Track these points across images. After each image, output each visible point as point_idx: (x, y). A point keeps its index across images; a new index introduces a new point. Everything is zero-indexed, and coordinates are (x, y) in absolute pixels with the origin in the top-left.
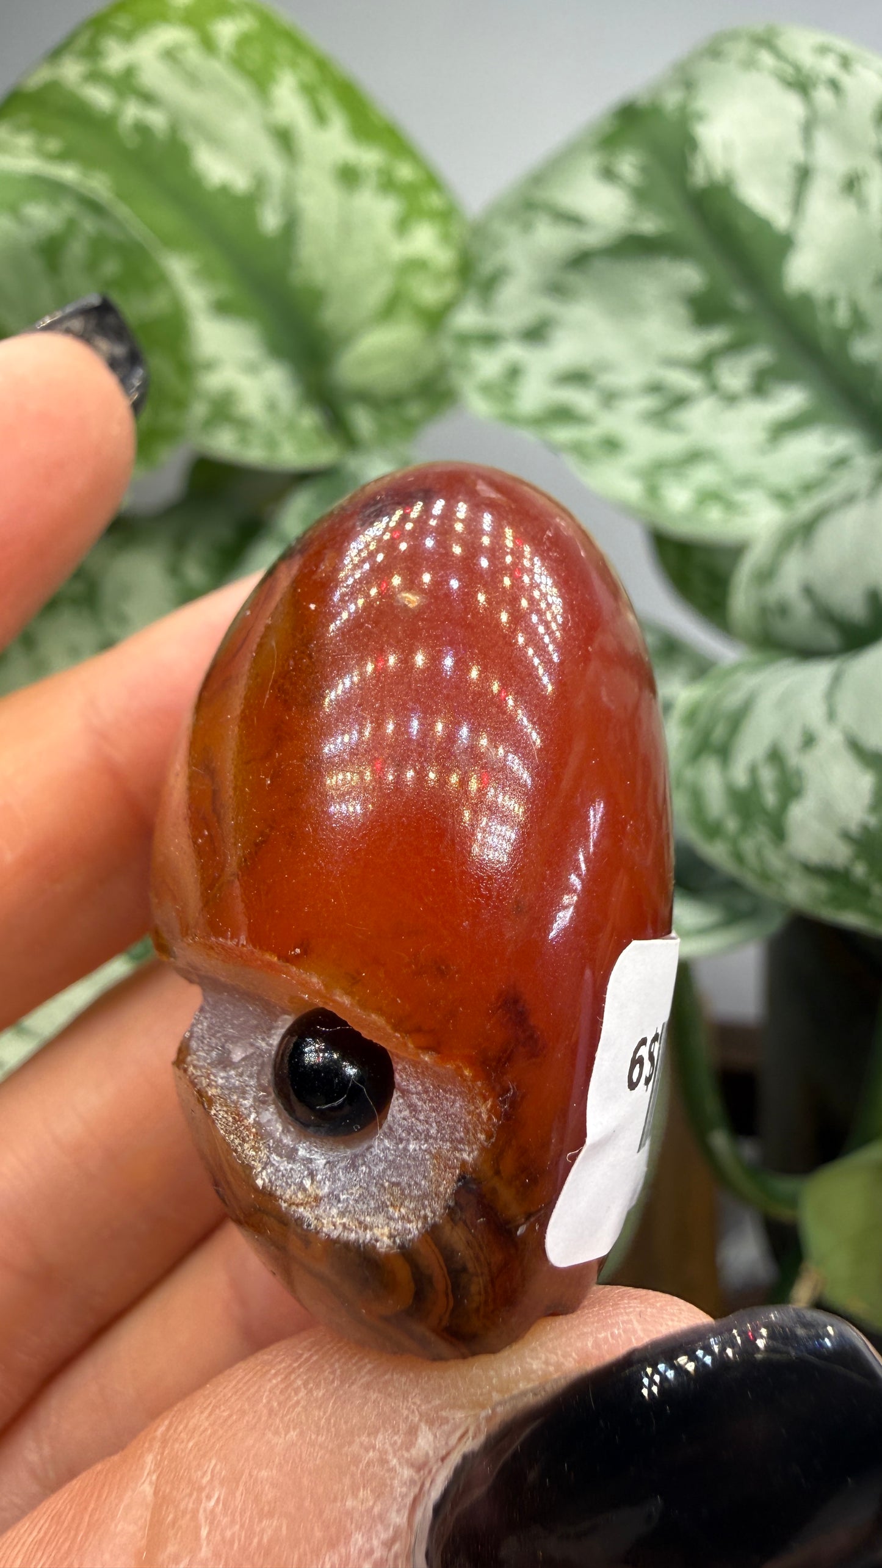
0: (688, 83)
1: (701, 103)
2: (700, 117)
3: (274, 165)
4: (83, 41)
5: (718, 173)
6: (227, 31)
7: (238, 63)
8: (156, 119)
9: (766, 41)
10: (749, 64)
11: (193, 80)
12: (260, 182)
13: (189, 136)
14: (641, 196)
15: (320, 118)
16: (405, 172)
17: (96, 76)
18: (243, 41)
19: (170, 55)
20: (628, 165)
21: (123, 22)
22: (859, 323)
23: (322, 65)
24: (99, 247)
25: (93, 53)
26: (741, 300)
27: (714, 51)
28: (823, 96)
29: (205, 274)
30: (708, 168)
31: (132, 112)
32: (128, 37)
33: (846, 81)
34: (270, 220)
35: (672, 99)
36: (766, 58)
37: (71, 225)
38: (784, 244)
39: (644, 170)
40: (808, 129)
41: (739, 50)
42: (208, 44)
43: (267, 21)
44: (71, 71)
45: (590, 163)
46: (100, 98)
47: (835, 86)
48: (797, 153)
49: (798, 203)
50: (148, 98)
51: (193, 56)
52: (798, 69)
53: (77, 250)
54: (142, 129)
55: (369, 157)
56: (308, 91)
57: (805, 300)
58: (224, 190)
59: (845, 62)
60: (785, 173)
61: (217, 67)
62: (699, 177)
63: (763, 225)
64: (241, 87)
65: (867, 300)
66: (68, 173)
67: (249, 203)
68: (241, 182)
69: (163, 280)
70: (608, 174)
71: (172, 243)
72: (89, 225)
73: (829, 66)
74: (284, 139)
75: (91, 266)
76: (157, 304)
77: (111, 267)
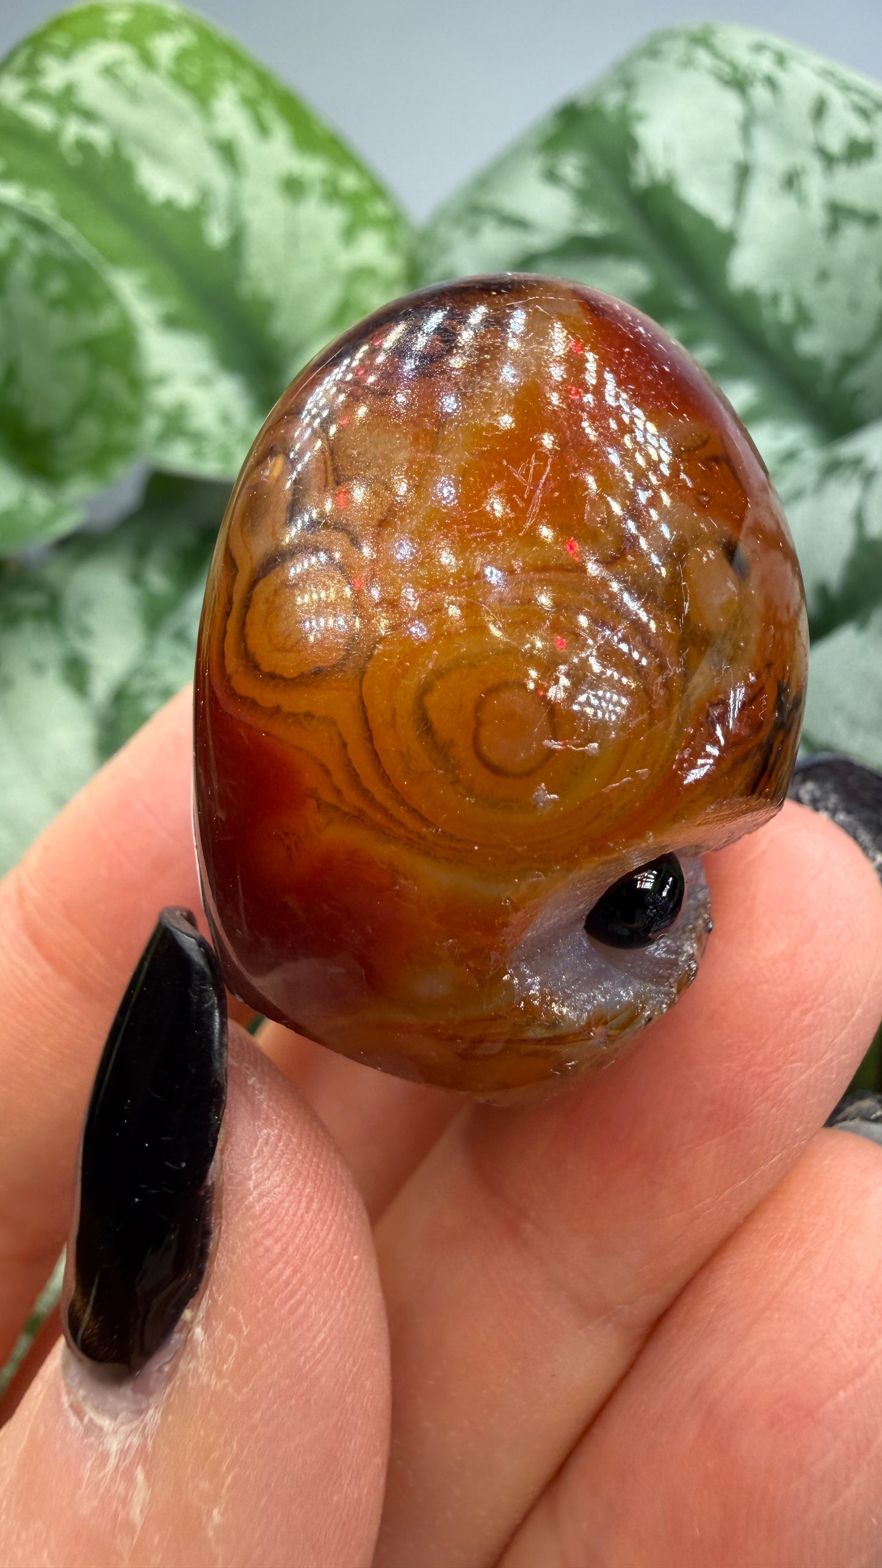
0: (628, 85)
1: (640, 104)
2: (640, 117)
3: (218, 179)
4: (20, 61)
5: (660, 173)
6: (165, 46)
7: (178, 78)
8: (98, 136)
9: (702, 40)
10: (687, 63)
11: (133, 95)
12: (205, 195)
13: (131, 152)
14: (585, 197)
15: (263, 129)
16: (349, 181)
17: (34, 95)
18: (183, 56)
19: (109, 72)
20: (571, 167)
21: (60, 40)
22: (804, 318)
23: (263, 79)
24: (45, 265)
25: (31, 71)
26: (687, 299)
27: (652, 51)
28: (760, 94)
29: (152, 289)
30: (650, 168)
31: (73, 129)
32: (66, 55)
33: (783, 78)
34: (217, 233)
35: (612, 100)
36: (703, 57)
37: (15, 244)
38: (727, 241)
39: (587, 171)
40: (747, 126)
41: (677, 49)
42: (147, 60)
43: (205, 35)
44: (10, 90)
45: (533, 167)
46: (41, 116)
47: (771, 83)
48: (737, 150)
49: (739, 200)
50: (89, 116)
51: (133, 72)
52: (734, 67)
53: (22, 269)
54: (84, 147)
55: (314, 168)
56: (249, 103)
57: (750, 297)
58: (169, 204)
59: (781, 60)
60: (726, 171)
61: (158, 83)
62: (641, 178)
63: (706, 223)
64: (183, 102)
65: (811, 296)
67: (195, 216)
68: (186, 197)
69: (110, 297)
70: (552, 177)
71: (117, 259)
72: (33, 244)
73: (765, 64)
74: (227, 152)
75: (38, 284)
76: (105, 321)
77: (57, 286)
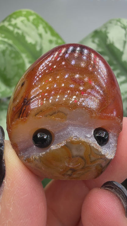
0: (106, 28)
1: (108, 31)
2: (108, 33)
3: (39, 39)
4: (8, 19)
5: (111, 42)
6: (31, 18)
7: (33, 23)
8: (20, 32)
9: (119, 21)
10: (116, 24)
11: (26, 26)
12: (36, 42)
13: (25, 35)
14: (99, 45)
15: (46, 32)
16: (60, 41)
17: (10, 25)
18: (34, 20)
19: (22, 22)
20: (97, 40)
21: (14, 16)
23: (46, 24)
24: (11, 52)
25: (10, 21)
26: (115, 62)
27: (110, 22)
29: (28, 57)
30: (110, 41)
31: (16, 31)
32: (15, 19)
34: (38, 48)
35: (103, 30)
36: (119, 23)
37: (7, 48)
38: (122, 53)
39: (99, 41)
41: (115, 22)
42: (28, 20)
43: (38, 17)
44: (6, 24)
45: (90, 40)
46: (11, 28)
48: (124, 39)
49: (124, 47)
50: (18, 28)
51: (26, 22)
52: (124, 25)
53: (8, 52)
54: (18, 33)
55: (54, 39)
56: (44, 28)
57: (125, 62)
58: (31, 43)
60: (122, 42)
61: (30, 24)
62: (108, 42)
63: (119, 50)
64: (34, 27)
66: (6, 40)
67: (35, 46)
68: (33, 42)
69: (21, 57)
70: (93, 42)
71: (23, 52)
72: (10, 48)
74: (40, 35)
75: (10, 55)
76: (20, 61)
77: (13, 55)
